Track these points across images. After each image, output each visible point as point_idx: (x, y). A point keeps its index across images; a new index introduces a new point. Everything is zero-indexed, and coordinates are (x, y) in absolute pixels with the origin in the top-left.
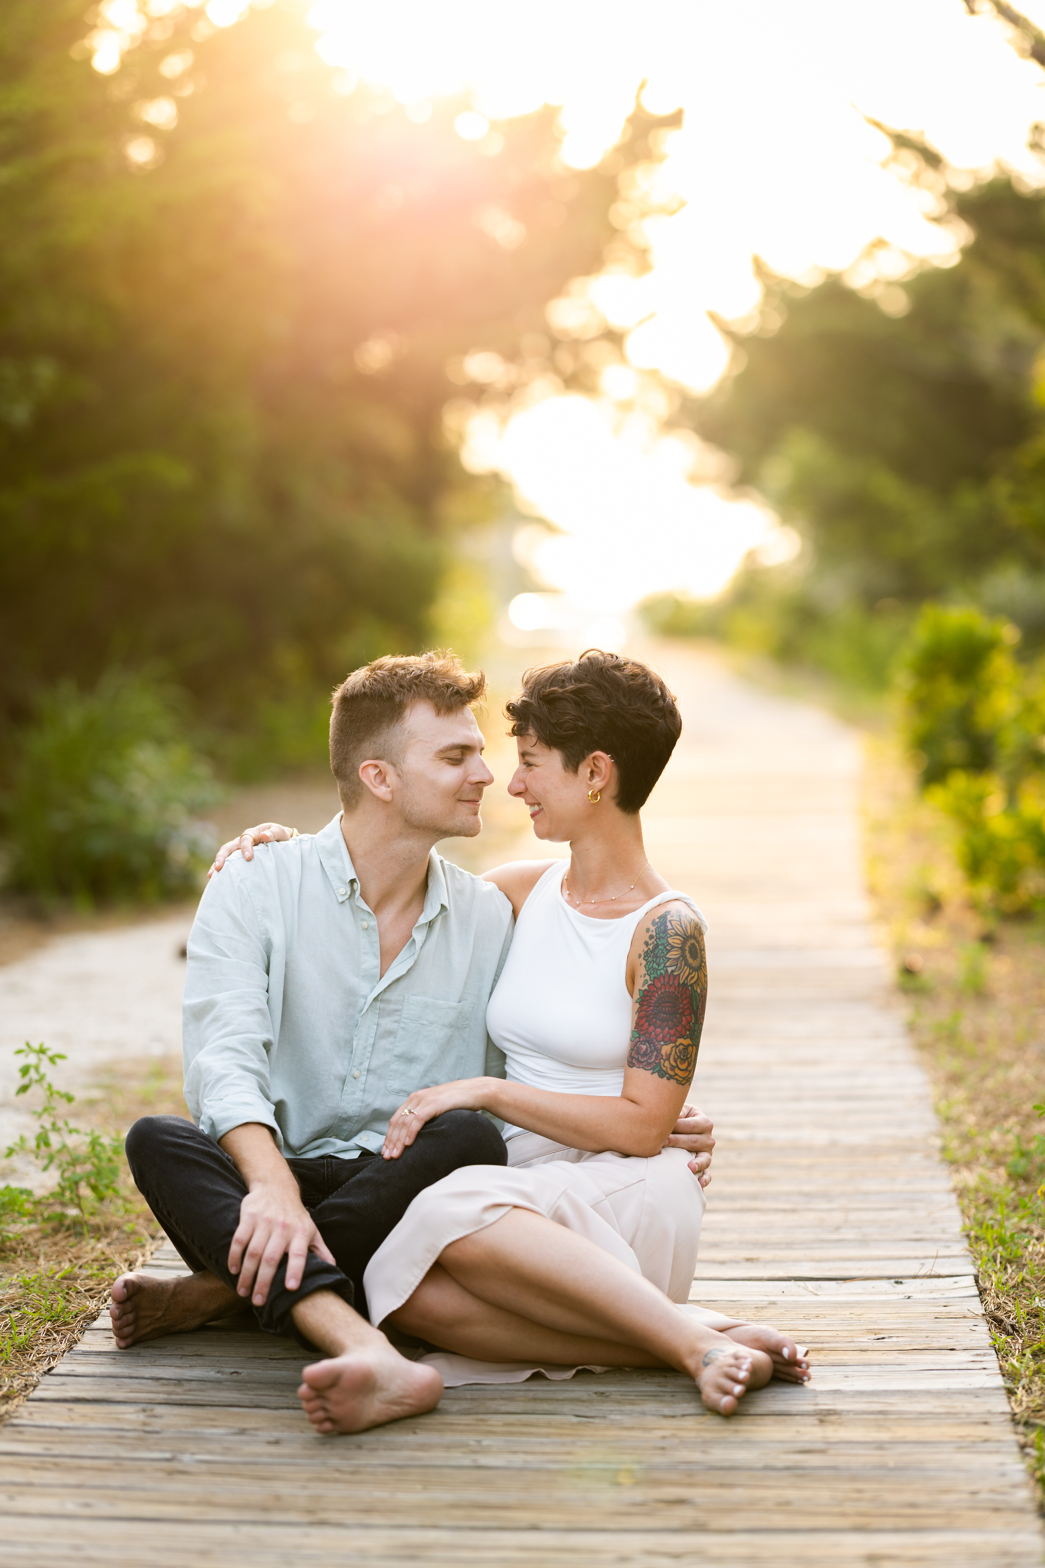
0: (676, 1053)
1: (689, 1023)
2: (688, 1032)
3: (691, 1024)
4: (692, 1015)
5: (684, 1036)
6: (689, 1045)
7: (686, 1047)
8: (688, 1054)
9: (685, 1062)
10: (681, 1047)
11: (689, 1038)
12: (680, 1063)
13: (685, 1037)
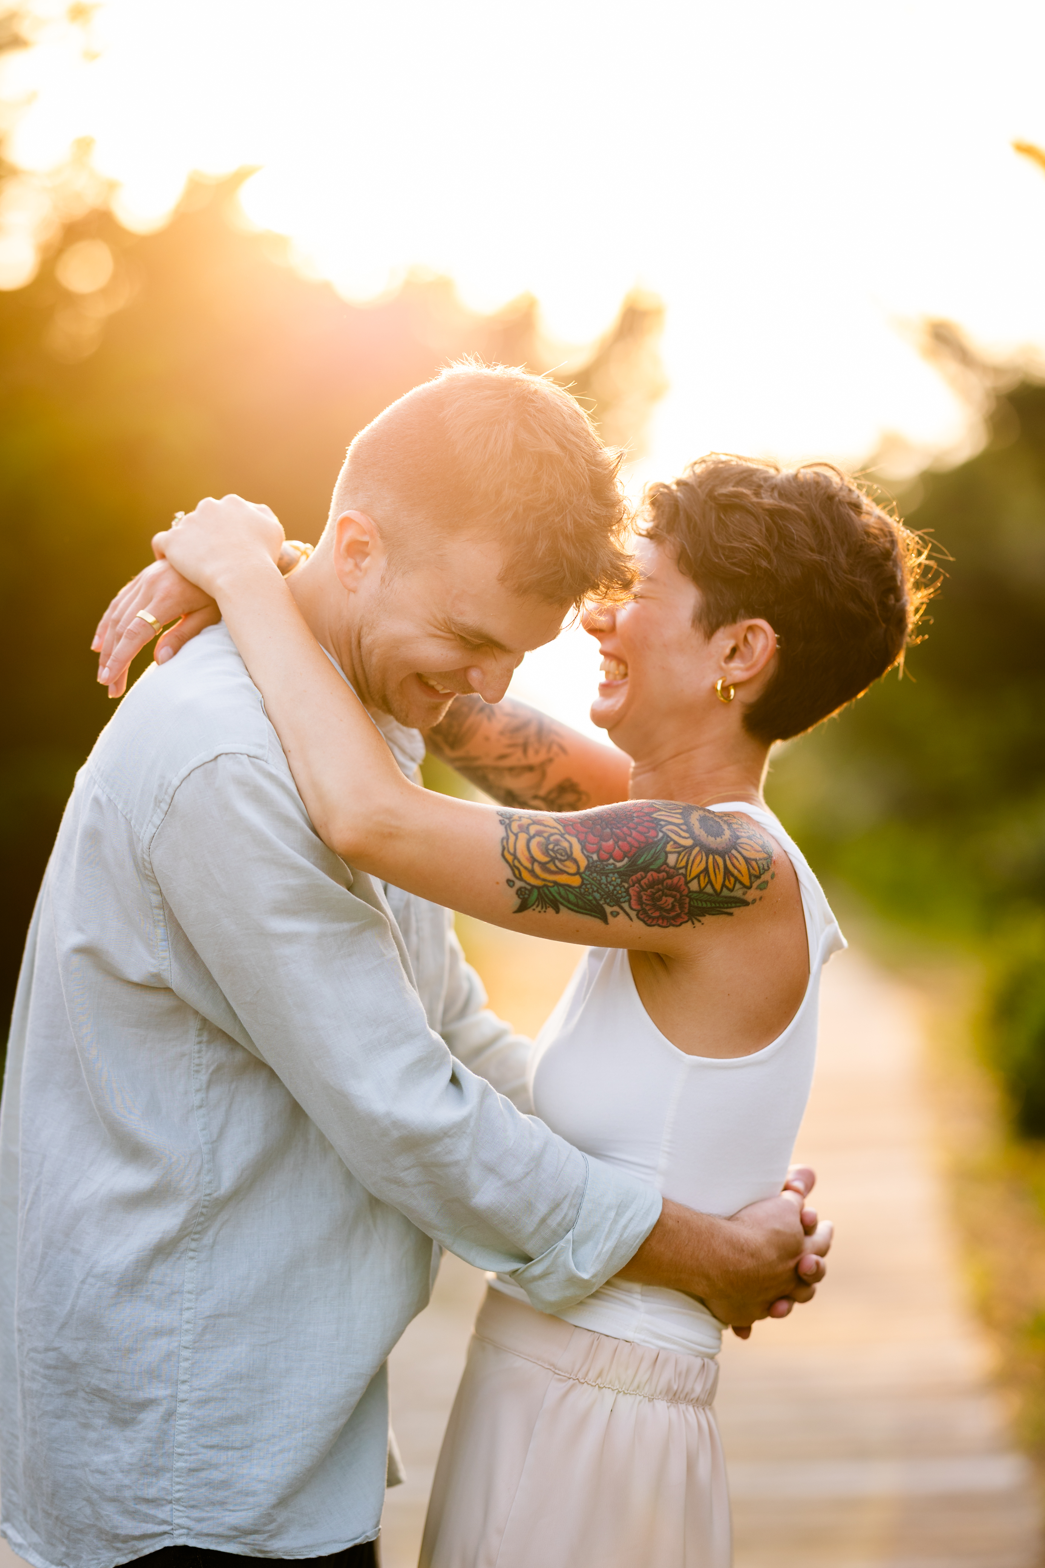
0: (552, 835)
1: (611, 857)
2: (595, 857)
3: (611, 861)
4: (626, 860)
5: (588, 851)
6: (575, 862)
7: (570, 857)
8: (561, 861)
9: (543, 854)
10: (566, 845)
11: (588, 861)
12: (538, 843)
13: (585, 852)
